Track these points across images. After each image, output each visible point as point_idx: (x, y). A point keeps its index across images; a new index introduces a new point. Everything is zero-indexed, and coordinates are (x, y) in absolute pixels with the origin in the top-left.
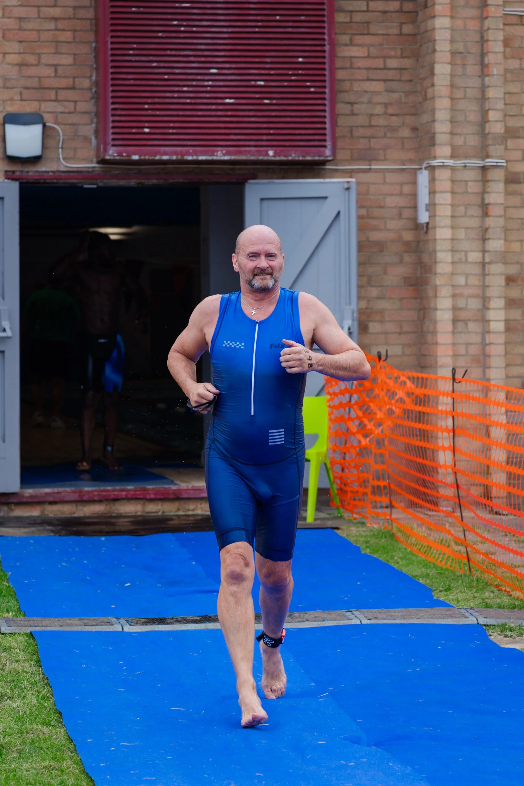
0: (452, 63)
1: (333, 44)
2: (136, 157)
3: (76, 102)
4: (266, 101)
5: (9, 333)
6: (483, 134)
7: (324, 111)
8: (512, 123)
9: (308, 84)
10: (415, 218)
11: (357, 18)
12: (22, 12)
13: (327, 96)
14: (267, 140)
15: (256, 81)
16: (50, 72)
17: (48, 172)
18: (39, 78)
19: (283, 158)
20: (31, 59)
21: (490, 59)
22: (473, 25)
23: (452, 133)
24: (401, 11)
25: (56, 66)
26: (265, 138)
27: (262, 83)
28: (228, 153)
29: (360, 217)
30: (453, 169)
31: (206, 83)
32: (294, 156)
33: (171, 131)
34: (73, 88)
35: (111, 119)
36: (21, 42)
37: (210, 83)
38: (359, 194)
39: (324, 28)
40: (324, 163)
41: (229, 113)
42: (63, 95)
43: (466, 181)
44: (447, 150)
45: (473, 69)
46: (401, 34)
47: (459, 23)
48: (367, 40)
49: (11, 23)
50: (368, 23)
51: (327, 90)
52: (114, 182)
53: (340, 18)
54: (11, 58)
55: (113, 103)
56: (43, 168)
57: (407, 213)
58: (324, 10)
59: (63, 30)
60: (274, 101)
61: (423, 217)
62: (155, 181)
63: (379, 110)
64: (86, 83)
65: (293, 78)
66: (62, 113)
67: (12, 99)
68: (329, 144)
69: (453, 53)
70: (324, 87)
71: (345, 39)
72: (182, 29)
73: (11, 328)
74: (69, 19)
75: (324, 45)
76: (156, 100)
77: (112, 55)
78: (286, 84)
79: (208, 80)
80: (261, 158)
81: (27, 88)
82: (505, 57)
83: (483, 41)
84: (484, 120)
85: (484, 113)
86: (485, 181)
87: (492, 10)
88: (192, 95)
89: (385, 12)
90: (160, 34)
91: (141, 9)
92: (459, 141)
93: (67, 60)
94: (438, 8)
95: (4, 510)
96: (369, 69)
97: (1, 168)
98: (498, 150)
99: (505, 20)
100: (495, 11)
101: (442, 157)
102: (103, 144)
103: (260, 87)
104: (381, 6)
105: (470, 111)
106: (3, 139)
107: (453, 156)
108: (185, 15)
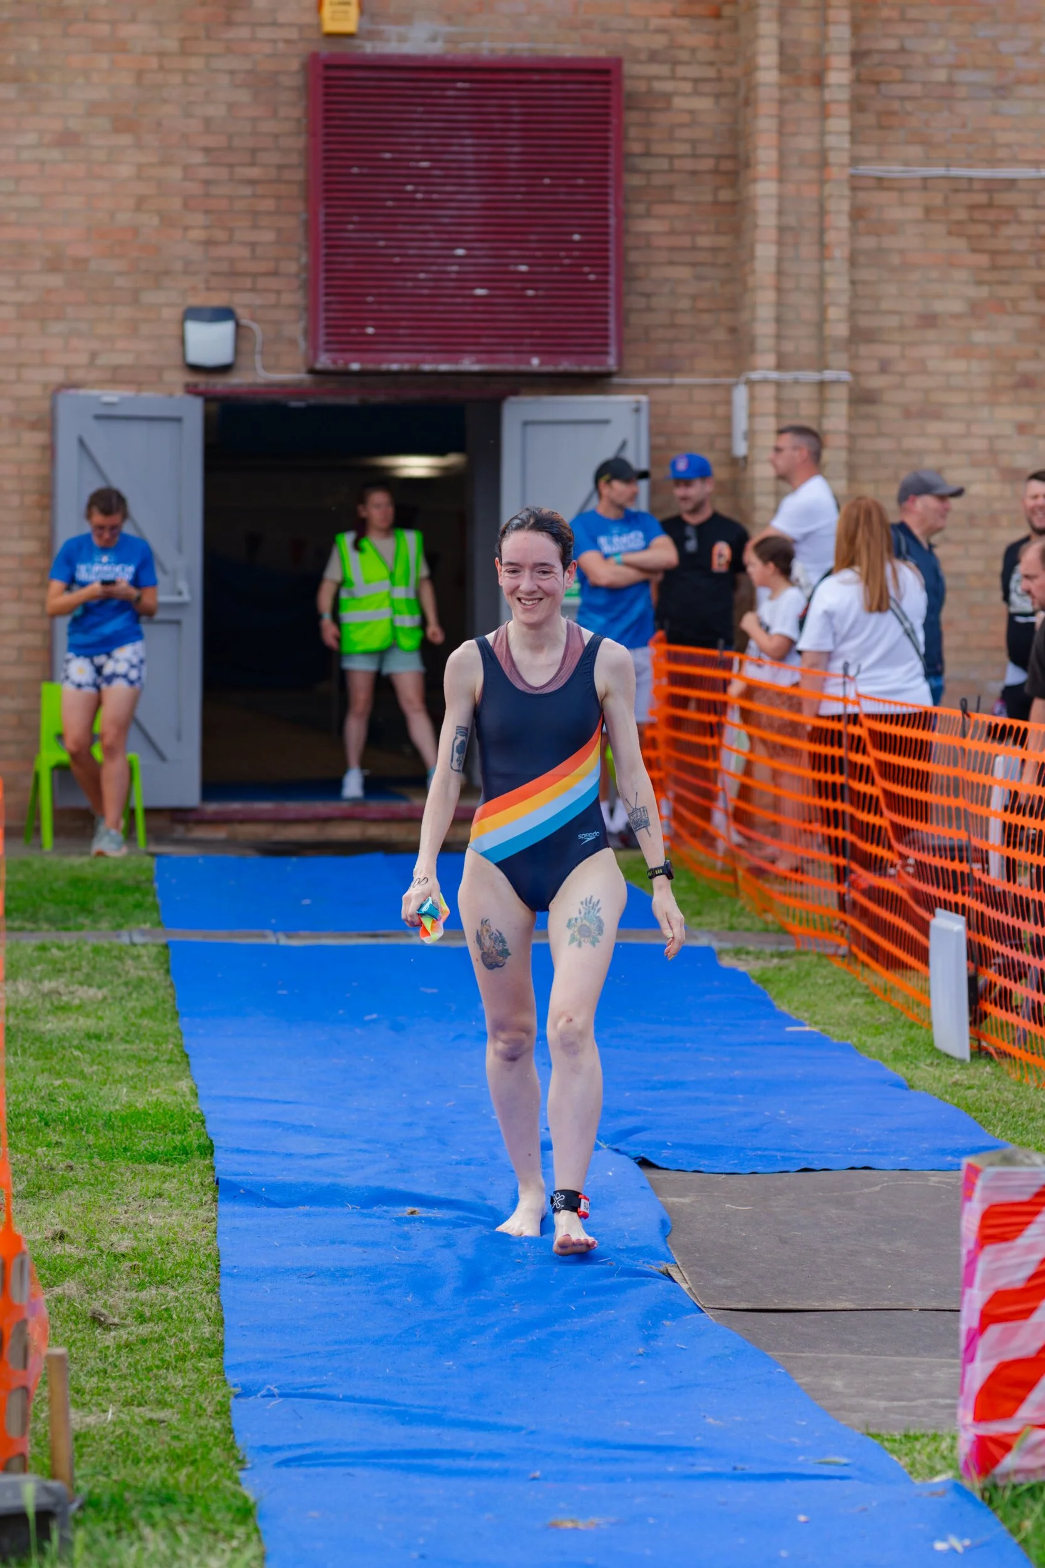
0: (780, 243)
1: (621, 216)
2: (355, 366)
3: (278, 293)
4: (530, 293)
5: (186, 597)
6: (821, 337)
7: (606, 305)
8: (864, 322)
9: (586, 269)
10: (728, 450)
11: (657, 180)
12: (208, 173)
13: (612, 285)
14: (532, 345)
15: (516, 264)
16: (246, 252)
17: (240, 386)
18: (232, 261)
19: (549, 368)
20: (220, 235)
21: (831, 237)
22: (810, 192)
23: (779, 337)
24: (716, 172)
25: (253, 245)
26: (527, 341)
27: (523, 268)
28: (479, 362)
29: (653, 448)
30: (779, 384)
31: (450, 268)
32: (565, 365)
33: (401, 331)
34: (275, 273)
35: (322, 315)
36: (207, 212)
37: (455, 268)
38: (652, 415)
39: (607, 194)
40: (608, 375)
41: (481, 308)
42: (262, 282)
43: (797, 402)
44: (770, 359)
45: (808, 250)
47: (790, 189)
48: (670, 209)
49: (195, 188)
50: (671, 187)
51: (612, 278)
52: (330, 400)
53: (633, 180)
54: (197, 234)
55: (327, 294)
56: (236, 380)
57: (720, 443)
58: (607, 170)
59: (263, 197)
60: (541, 293)
61: (740, 448)
62: (380, 398)
63: (685, 304)
64: (292, 267)
65: (567, 261)
66: (262, 307)
67: (194, 289)
68: (613, 349)
69: (782, 229)
70: (607, 274)
71: (639, 208)
72: (419, 196)
73: (191, 592)
74: (271, 182)
75: (606, 218)
76: (384, 291)
77: (327, 231)
78: (556, 269)
79: (453, 265)
80: (523, 368)
81: (215, 274)
82: (854, 233)
83: (822, 212)
84: (822, 321)
85: (822, 309)
86: (822, 400)
87: (835, 172)
88: (431, 284)
89: (694, 173)
90: (390, 203)
91: (365, 171)
92: (788, 347)
93: (268, 236)
94: (762, 169)
95: (180, 831)
96: (672, 249)
97: (178, 378)
98: (839, 358)
99: (856, 185)
100: (839, 173)
101: (764, 368)
102: (314, 348)
103: (522, 273)
104: (689, 164)
105: (804, 305)
106: (182, 341)
107: (779, 367)
108: (422, 177)
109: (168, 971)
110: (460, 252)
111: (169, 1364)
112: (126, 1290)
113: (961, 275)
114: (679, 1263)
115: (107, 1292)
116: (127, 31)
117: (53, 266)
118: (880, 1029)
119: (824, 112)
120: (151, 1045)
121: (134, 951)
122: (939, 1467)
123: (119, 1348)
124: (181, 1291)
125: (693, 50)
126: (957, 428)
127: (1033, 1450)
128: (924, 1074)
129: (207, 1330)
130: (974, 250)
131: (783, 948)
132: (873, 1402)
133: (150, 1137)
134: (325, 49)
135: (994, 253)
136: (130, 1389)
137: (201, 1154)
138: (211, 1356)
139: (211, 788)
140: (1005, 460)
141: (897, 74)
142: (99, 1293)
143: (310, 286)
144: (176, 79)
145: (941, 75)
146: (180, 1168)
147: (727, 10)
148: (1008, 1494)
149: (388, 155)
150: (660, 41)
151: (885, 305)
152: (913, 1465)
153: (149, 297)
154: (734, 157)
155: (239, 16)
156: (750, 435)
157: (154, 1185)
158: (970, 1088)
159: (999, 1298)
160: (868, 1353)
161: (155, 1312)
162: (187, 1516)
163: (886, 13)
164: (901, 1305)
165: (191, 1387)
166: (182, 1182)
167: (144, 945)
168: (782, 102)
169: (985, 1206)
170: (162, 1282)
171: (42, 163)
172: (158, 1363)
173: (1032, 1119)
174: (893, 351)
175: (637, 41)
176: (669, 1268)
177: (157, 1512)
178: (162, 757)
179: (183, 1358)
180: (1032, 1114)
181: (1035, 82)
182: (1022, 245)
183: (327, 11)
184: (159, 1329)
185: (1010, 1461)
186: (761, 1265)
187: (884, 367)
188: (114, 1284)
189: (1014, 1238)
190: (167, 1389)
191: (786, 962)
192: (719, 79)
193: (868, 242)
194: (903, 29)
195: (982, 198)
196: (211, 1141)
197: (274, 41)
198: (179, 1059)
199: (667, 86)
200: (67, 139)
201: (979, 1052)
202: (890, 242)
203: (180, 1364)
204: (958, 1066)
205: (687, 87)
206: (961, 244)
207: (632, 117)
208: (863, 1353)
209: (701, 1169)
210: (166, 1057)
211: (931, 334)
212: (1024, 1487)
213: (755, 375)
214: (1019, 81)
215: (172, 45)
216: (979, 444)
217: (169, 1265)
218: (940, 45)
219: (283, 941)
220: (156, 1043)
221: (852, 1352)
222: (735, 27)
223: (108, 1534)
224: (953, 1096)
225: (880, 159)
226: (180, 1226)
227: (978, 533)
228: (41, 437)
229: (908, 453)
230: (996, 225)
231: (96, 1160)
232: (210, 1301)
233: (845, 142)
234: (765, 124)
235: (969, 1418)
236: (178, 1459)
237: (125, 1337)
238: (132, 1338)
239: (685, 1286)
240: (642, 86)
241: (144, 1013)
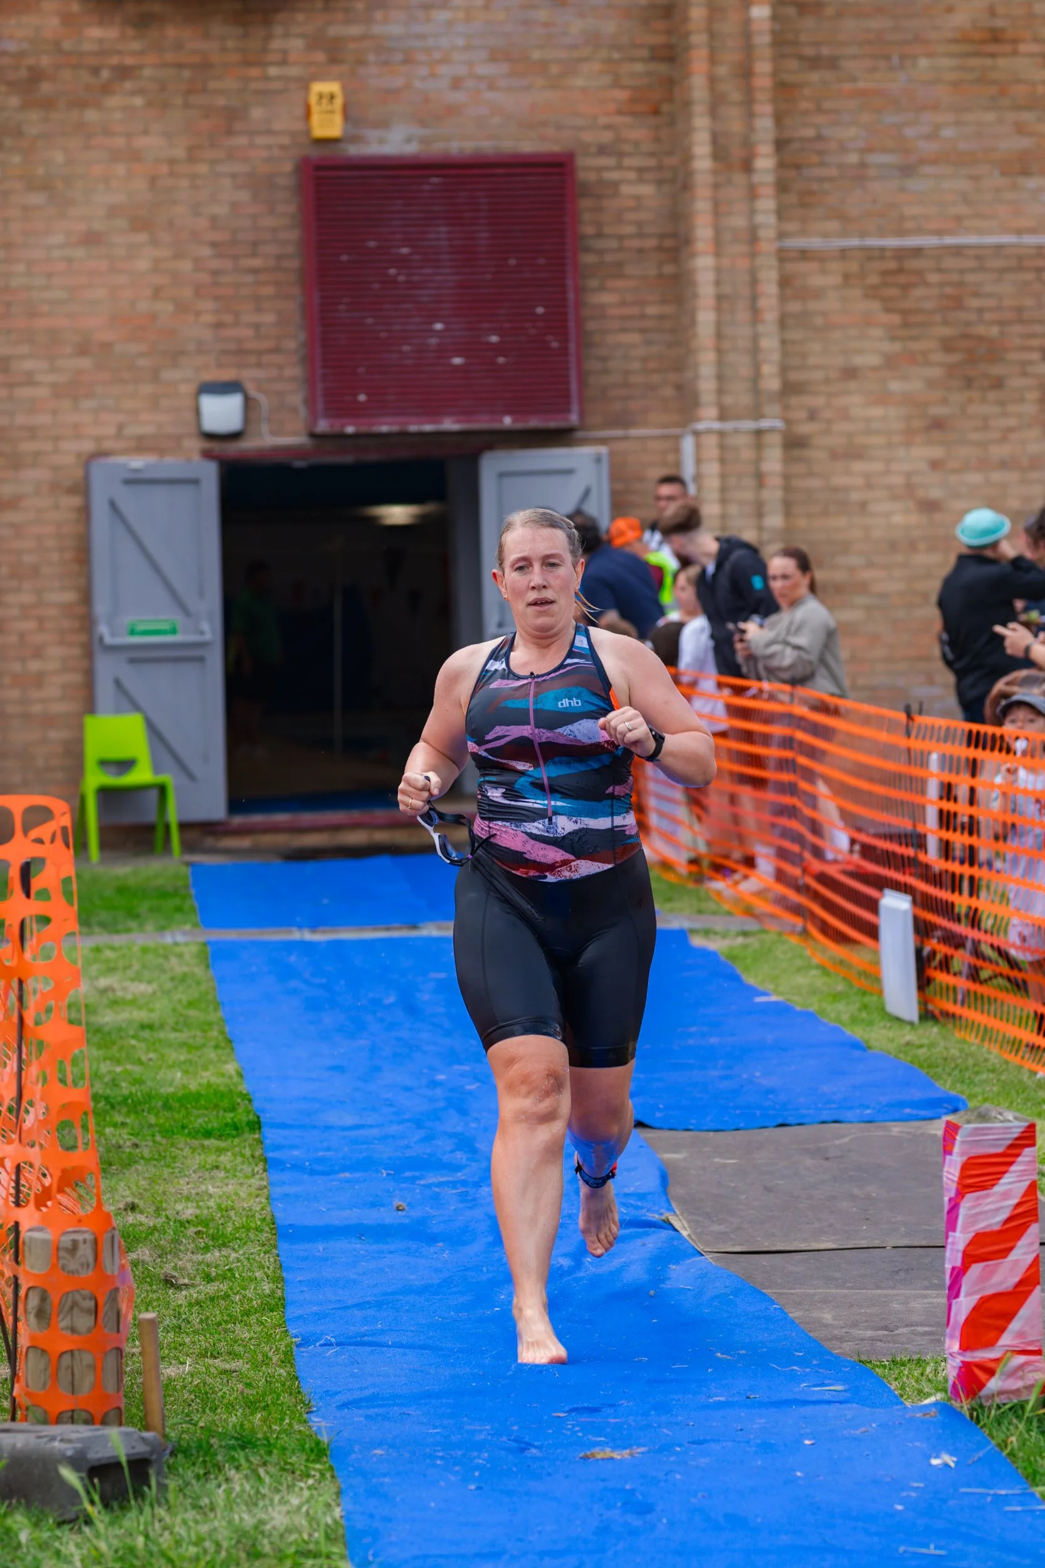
0: (718, 309)
1: (579, 290)
2: (350, 430)
3: (281, 367)
4: (501, 360)
5: (208, 637)
6: (756, 391)
7: (567, 369)
8: (794, 376)
9: (549, 338)
11: (609, 258)
12: (215, 264)
13: (572, 351)
14: (504, 405)
15: (489, 335)
16: (249, 332)
17: (249, 450)
18: (239, 340)
19: (520, 426)
20: (228, 318)
21: (762, 303)
22: (743, 264)
23: (720, 392)
25: (257, 327)
26: (500, 402)
27: (494, 339)
28: (458, 422)
29: (614, 493)
30: (721, 434)
31: (430, 341)
32: (534, 423)
33: (389, 397)
34: (277, 350)
35: (320, 385)
36: (216, 298)
37: (433, 341)
38: (612, 464)
39: (565, 272)
40: (572, 429)
41: (458, 375)
42: (266, 359)
43: (737, 449)
44: (713, 412)
45: (743, 315)
46: (660, 276)
47: (726, 262)
48: (620, 284)
49: (205, 278)
50: (620, 264)
51: (572, 346)
52: (328, 460)
53: (587, 259)
54: (208, 318)
55: (323, 367)
56: (246, 445)
58: (565, 251)
59: (265, 283)
60: (511, 360)
62: (373, 457)
63: (636, 365)
64: (291, 344)
65: (532, 332)
66: (267, 380)
67: (206, 366)
68: (575, 407)
69: (720, 298)
70: (566, 341)
71: (593, 283)
72: (401, 278)
73: (212, 631)
74: (271, 270)
75: (564, 292)
76: (373, 362)
77: (321, 311)
78: (523, 338)
79: (431, 337)
80: (496, 426)
81: (224, 352)
82: (783, 298)
83: (754, 281)
84: (757, 376)
85: (757, 367)
86: (759, 446)
87: (764, 246)
88: (414, 355)
89: (641, 251)
90: (374, 286)
91: (353, 258)
92: (728, 400)
93: (269, 318)
94: (700, 246)
95: (209, 841)
96: (624, 318)
97: (195, 445)
98: (774, 409)
99: (783, 256)
100: (768, 245)
101: (708, 419)
102: (313, 416)
103: (492, 344)
104: (636, 243)
105: (742, 364)
106: (197, 412)
107: (723, 417)
108: (403, 263)
109: (207, 966)
110: (439, 326)
111: (236, 1318)
112: (193, 1253)
113: (877, 332)
114: (678, 1212)
115: (176, 1255)
116: (140, 142)
117: (82, 350)
118: (837, 997)
119: (752, 194)
120: (199, 1033)
121: (178, 950)
122: (926, 1390)
123: (190, 1305)
124: (241, 1252)
125: (636, 144)
126: (877, 466)
127: (1012, 1374)
128: (879, 1037)
129: (267, 1288)
130: (888, 310)
131: (747, 928)
132: (861, 1332)
133: (205, 1115)
134: (315, 153)
135: (905, 313)
136: (203, 1342)
137: (251, 1129)
138: (272, 1310)
139: (235, 805)
140: (921, 493)
141: (815, 159)
142: (169, 1257)
143: (308, 360)
144: (184, 183)
145: (853, 158)
146: (232, 1142)
147: (665, 108)
148: (993, 1412)
149: (372, 244)
150: (607, 137)
151: (812, 361)
152: (903, 1388)
153: (168, 375)
154: (674, 235)
155: (238, 126)
156: (698, 478)
157: (211, 1159)
158: (921, 1046)
159: (980, 1239)
160: (852, 1288)
161: (219, 1272)
162: (267, 1458)
163: (804, 105)
164: (876, 1243)
165: (256, 1338)
166: (235, 1155)
167: (186, 944)
168: (716, 186)
169: (965, 1158)
170: (224, 1245)
171: (69, 260)
172: (225, 1318)
173: (977, 1073)
174: (819, 401)
175: (588, 137)
176: (670, 1217)
177: (240, 1456)
178: (191, 776)
179: (247, 1313)
180: (976, 1069)
181: (935, 161)
182: (929, 305)
183: (315, 119)
184: (224, 1287)
185: (994, 1384)
186: (751, 1212)
187: (813, 415)
188: (182, 1248)
189: (993, 1185)
190: (236, 1342)
191: (750, 940)
192: (660, 168)
193: (794, 307)
194: (820, 119)
195: (892, 265)
196: (258, 1117)
197: (269, 147)
198: (223, 1044)
199: (614, 176)
200: (91, 239)
201: (927, 1015)
202: (813, 305)
203: (245, 1318)
204: (908, 1028)
205: (632, 175)
206: (875, 306)
207: (584, 203)
208: (848, 1288)
209: (691, 1127)
210: (213, 1043)
211: (853, 385)
212: (1007, 1407)
213: (700, 426)
214: (922, 162)
215: (180, 153)
216: (897, 480)
217: (229, 1229)
218: (852, 132)
219: (308, 936)
220: (204, 1031)
221: (837, 1287)
222: (672, 122)
223: (198, 1477)
224: (906, 1053)
225: (803, 233)
226: (237, 1194)
227: (899, 558)
228: (76, 501)
229: (836, 489)
230: (906, 288)
231: (158, 1138)
232: (269, 1261)
233: (772, 220)
234: (702, 206)
235: (956, 1347)
236: (252, 1405)
237: (195, 1295)
238: (201, 1297)
239: (685, 1233)
240: (592, 177)
241: (191, 1004)
